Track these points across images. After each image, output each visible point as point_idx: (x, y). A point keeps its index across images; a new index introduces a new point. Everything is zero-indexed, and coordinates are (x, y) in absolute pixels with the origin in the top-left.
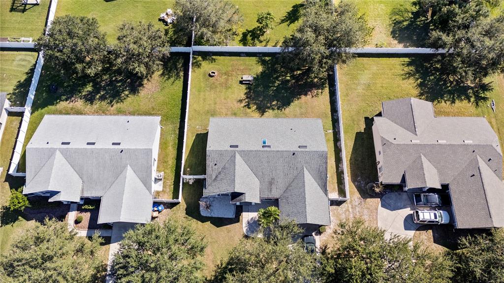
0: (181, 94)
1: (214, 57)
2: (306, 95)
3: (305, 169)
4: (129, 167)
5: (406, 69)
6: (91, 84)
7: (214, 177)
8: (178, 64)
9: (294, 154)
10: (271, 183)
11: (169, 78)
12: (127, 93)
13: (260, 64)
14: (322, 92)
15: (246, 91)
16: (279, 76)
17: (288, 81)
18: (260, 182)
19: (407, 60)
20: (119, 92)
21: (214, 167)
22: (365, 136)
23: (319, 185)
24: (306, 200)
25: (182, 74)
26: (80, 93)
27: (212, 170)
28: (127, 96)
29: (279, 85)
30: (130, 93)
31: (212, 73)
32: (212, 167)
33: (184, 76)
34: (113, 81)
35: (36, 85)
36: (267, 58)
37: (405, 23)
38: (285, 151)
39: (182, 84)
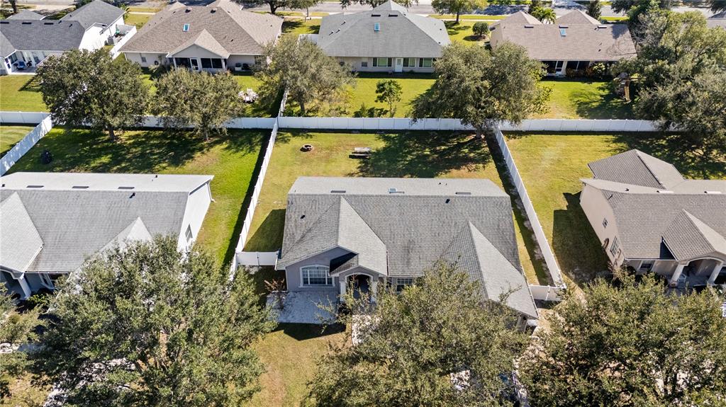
0: (254, 168)
1: (311, 134)
2: (458, 168)
3: (471, 225)
4: (139, 221)
5: (614, 146)
6: (110, 156)
7: (298, 237)
8: (254, 139)
9: (448, 201)
10: (408, 249)
11: (237, 151)
12: (164, 165)
13: (381, 140)
14: (484, 167)
15: (360, 165)
16: (413, 151)
17: (427, 155)
18: (387, 248)
19: (610, 137)
20: (152, 164)
21: (300, 221)
22: (570, 214)
23: (503, 254)
24: (481, 265)
25: (258, 148)
26: (87, 164)
27: (296, 226)
28: (164, 168)
29: (412, 159)
30: (169, 166)
31: (306, 146)
32: (296, 221)
33: (261, 151)
34: (146, 154)
35: (20, 156)
36: (393, 135)
37: (594, 104)
38: (432, 197)
39: (257, 157)
